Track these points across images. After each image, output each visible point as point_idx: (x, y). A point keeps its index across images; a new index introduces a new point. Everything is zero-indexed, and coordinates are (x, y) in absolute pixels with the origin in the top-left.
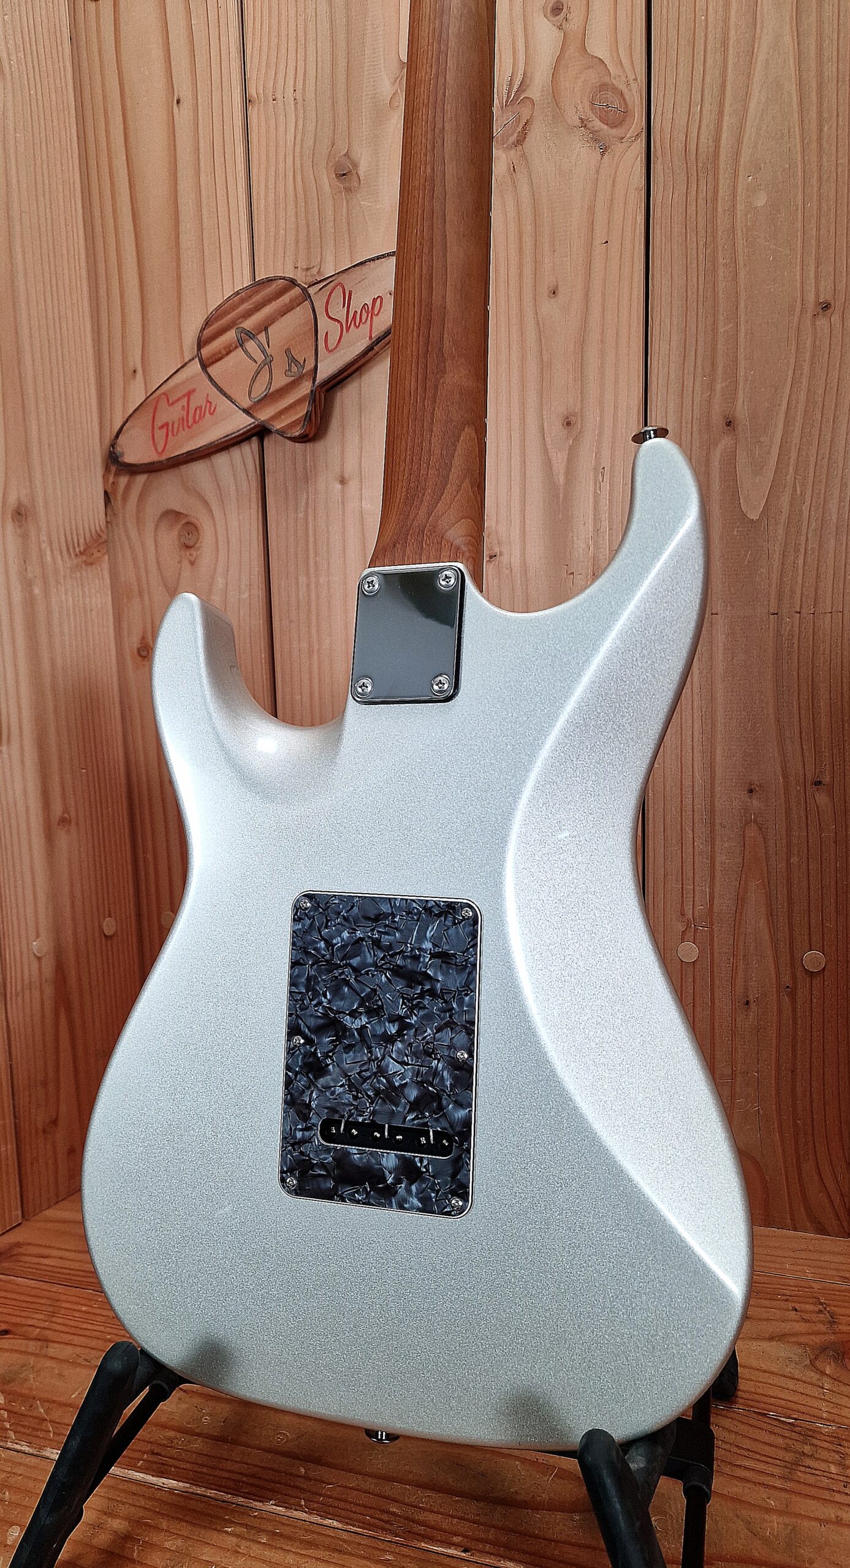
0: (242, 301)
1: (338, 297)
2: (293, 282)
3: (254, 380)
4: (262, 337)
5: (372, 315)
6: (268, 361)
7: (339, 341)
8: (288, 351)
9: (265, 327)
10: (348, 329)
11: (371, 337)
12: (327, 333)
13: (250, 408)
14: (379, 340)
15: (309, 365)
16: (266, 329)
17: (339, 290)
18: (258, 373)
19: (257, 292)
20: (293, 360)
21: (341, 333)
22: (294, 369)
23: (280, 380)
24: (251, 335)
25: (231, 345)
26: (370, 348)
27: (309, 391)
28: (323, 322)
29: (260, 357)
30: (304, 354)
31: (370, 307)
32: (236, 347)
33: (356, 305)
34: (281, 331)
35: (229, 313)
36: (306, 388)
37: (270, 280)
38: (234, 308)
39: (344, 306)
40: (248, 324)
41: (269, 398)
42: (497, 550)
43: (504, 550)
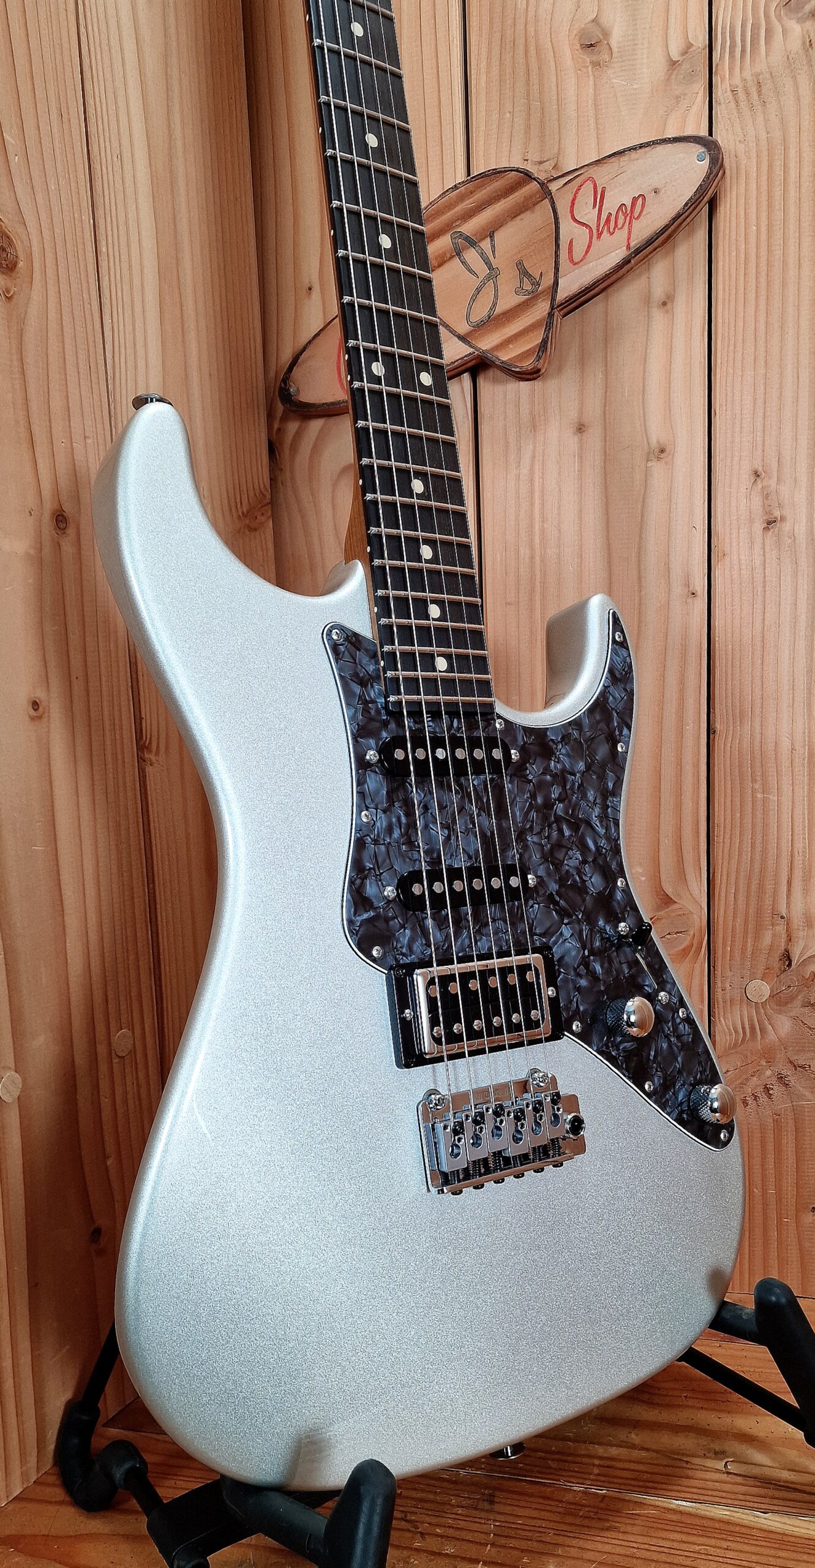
0: (462, 198)
1: (586, 197)
2: (528, 176)
3: (474, 299)
4: (486, 245)
5: (631, 217)
6: (493, 274)
7: (587, 252)
8: (520, 265)
9: (490, 232)
10: (599, 235)
11: (628, 247)
12: (571, 242)
13: (470, 334)
14: (637, 251)
15: (548, 281)
16: (492, 236)
17: (589, 186)
18: (478, 290)
19: (479, 187)
20: (524, 273)
21: (590, 242)
22: (528, 287)
23: (508, 300)
24: (472, 242)
25: (445, 254)
26: (626, 261)
27: (547, 312)
28: (567, 227)
29: (482, 270)
30: (540, 267)
31: (629, 209)
32: (452, 257)
33: (611, 205)
34: (509, 239)
35: (443, 213)
36: (542, 309)
37: (496, 173)
38: (449, 207)
39: (595, 206)
40: (468, 228)
41: (492, 322)
42: (777, 513)
43: (787, 512)
